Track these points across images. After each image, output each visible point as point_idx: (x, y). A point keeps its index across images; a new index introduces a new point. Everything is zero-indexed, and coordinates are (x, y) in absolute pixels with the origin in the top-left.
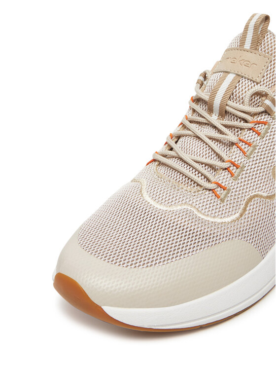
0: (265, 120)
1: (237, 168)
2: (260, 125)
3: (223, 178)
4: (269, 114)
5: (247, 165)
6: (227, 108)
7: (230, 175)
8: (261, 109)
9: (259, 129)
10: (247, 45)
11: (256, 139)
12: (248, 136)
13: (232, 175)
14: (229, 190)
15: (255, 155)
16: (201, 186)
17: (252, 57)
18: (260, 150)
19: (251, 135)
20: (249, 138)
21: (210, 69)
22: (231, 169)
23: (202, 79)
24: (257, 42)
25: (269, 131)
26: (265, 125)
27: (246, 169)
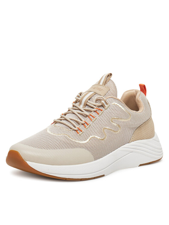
0: (101, 109)
1: (88, 125)
2: (99, 111)
3: (81, 127)
4: (103, 107)
5: (92, 125)
6: (87, 103)
7: (84, 127)
8: (100, 104)
9: (99, 112)
10: (101, 84)
11: (97, 116)
12: (93, 114)
13: (85, 127)
14: (83, 132)
15: (96, 122)
16: (72, 129)
17: (102, 88)
18: (98, 120)
19: (95, 114)
20: (94, 115)
21: (84, 92)
22: (85, 125)
23: (79, 95)
24: (105, 83)
25: (103, 114)
26: (101, 111)
27: (91, 126)
